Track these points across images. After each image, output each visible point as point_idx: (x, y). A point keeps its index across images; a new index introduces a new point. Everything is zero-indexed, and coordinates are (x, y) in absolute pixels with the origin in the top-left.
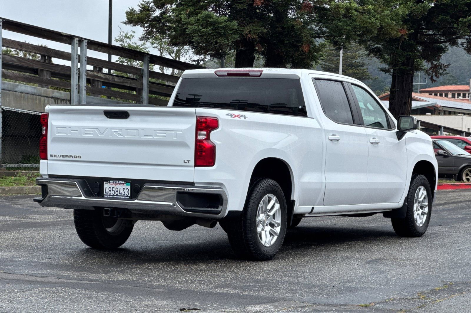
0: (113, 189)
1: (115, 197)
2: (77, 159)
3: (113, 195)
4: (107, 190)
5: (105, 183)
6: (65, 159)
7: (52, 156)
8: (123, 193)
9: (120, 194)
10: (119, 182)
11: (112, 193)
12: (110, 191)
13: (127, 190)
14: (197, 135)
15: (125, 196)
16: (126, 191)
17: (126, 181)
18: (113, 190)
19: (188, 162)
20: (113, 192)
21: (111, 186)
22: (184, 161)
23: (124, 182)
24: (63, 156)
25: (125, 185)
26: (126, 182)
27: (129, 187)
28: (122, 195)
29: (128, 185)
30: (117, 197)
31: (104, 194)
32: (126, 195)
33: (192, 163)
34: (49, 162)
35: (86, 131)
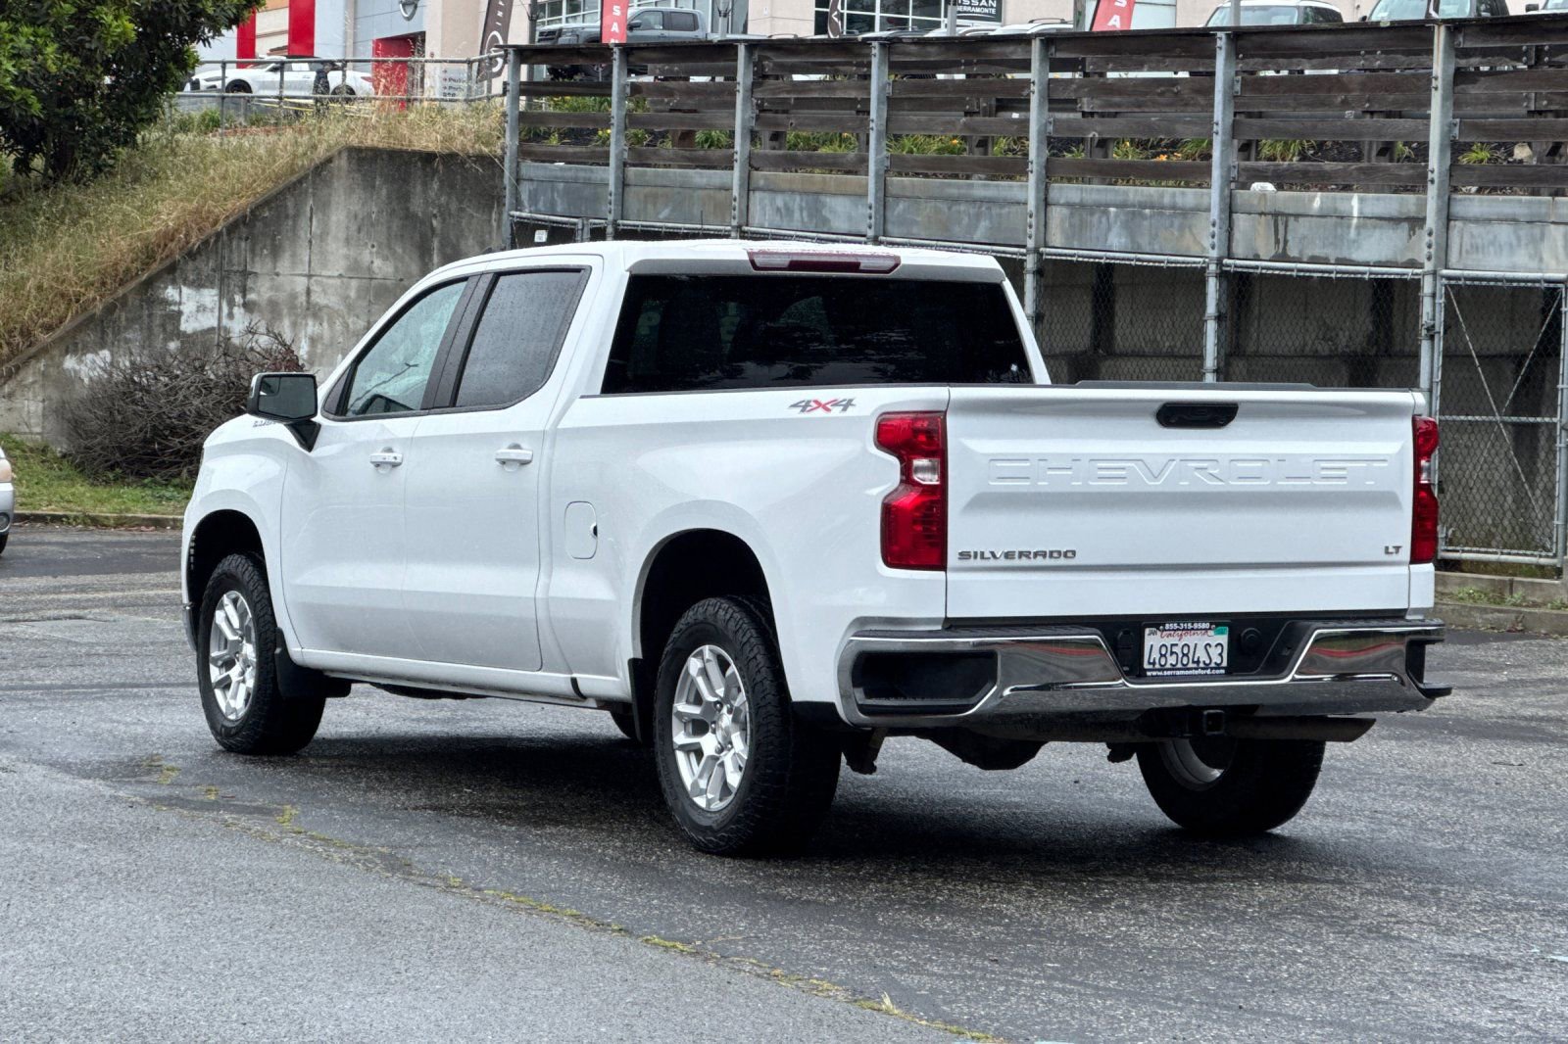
0: (1175, 649)
1: (1182, 672)
2: (1062, 561)
3: (1174, 668)
4: (1156, 655)
5: (1147, 631)
6: (1017, 562)
7: (964, 555)
8: (1204, 658)
9: (1193, 662)
10: (1196, 626)
11: (1169, 662)
12: (1165, 656)
13: (1219, 648)
14: (1418, 471)
15: (1212, 669)
16: (1214, 652)
17: (1216, 620)
18: (1172, 653)
19: (1397, 552)
20: (1172, 660)
21: (1168, 642)
22: (1387, 548)
23: (1211, 624)
24: (1008, 555)
25: (1211, 633)
26: (1217, 625)
27: (1224, 639)
28: (1202, 665)
29: (1222, 633)
30: (1187, 672)
31: (1146, 666)
32: (1213, 665)
33: (1406, 553)
34: (951, 576)
35: (1100, 469)
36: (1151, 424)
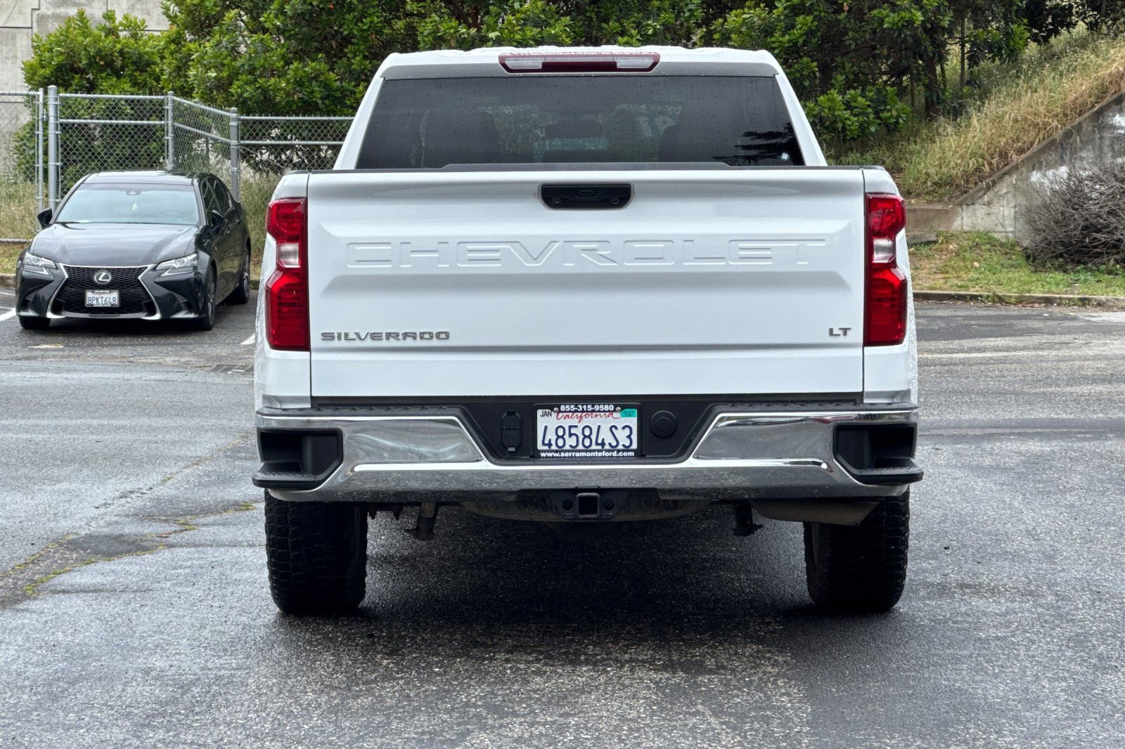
0: (573, 431)
1: (583, 454)
2: (435, 343)
3: (574, 449)
4: (551, 436)
5: (540, 412)
6: (384, 343)
7: (327, 336)
8: (609, 440)
9: (597, 444)
10: (597, 407)
11: (568, 444)
12: (562, 437)
13: (627, 431)
14: (869, 250)
15: (618, 451)
16: (622, 435)
17: (621, 402)
18: (571, 435)
19: (845, 334)
20: (571, 441)
21: (566, 423)
22: (831, 331)
23: (615, 406)
24: (375, 336)
25: (615, 414)
26: (623, 407)
27: (633, 422)
28: (607, 447)
29: (630, 415)
30: (589, 454)
31: (540, 447)
32: (620, 447)
33: (858, 334)
34: (315, 356)
35: (470, 251)
36: (538, 206)
